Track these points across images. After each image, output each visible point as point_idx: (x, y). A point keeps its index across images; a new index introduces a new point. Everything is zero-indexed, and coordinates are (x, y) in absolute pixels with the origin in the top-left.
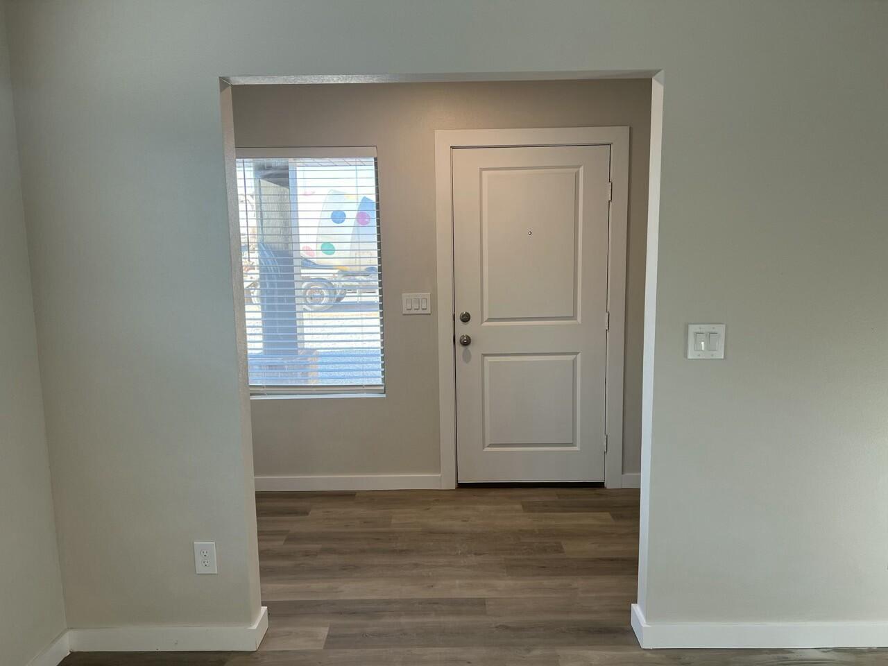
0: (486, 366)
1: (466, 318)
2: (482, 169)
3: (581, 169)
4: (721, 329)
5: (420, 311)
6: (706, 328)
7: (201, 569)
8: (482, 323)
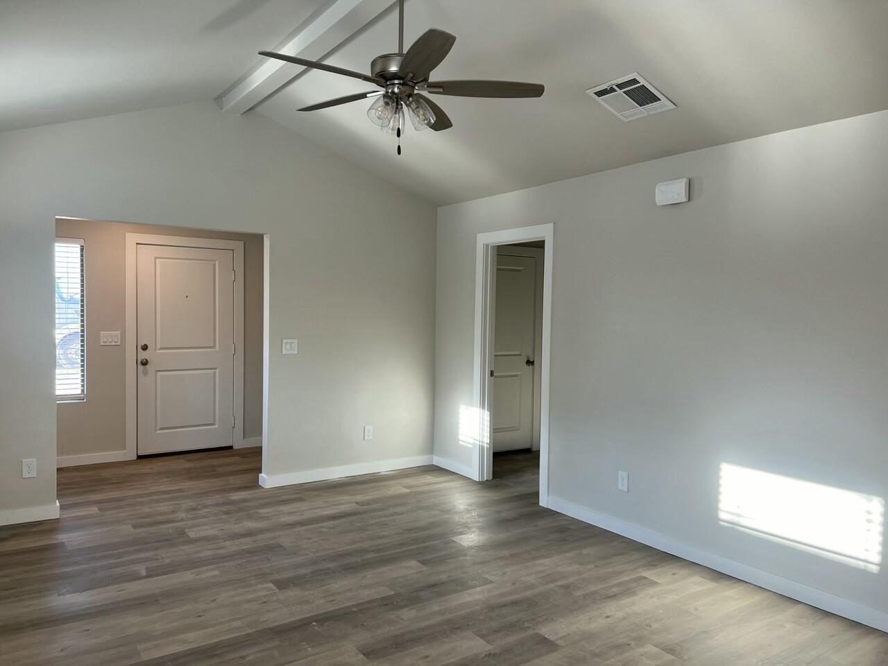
0: (159, 378)
1: (145, 348)
2: (156, 258)
3: (217, 262)
4: (296, 341)
5: (113, 344)
6: (289, 341)
7: (25, 475)
8: (156, 350)
